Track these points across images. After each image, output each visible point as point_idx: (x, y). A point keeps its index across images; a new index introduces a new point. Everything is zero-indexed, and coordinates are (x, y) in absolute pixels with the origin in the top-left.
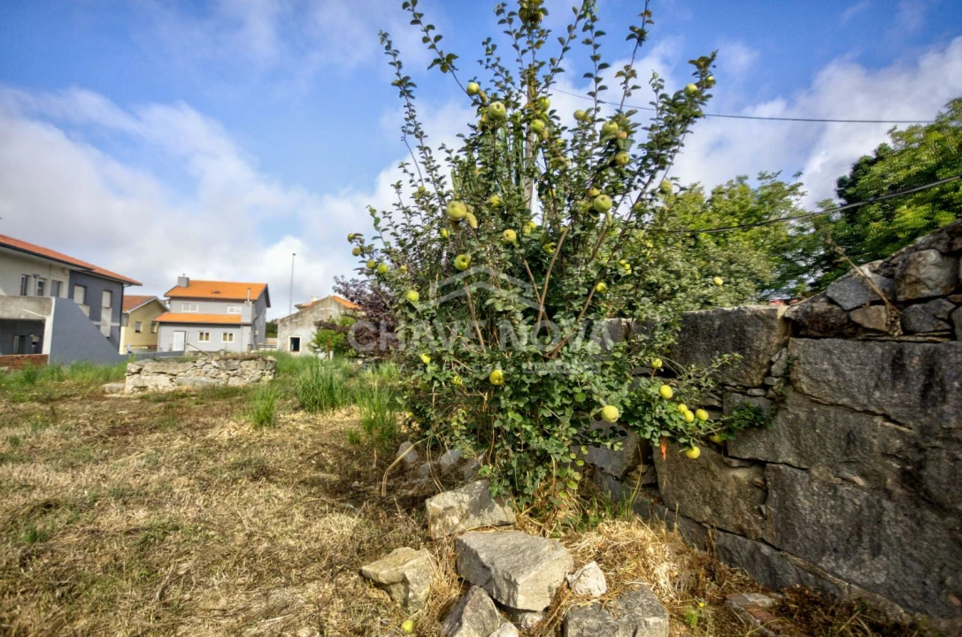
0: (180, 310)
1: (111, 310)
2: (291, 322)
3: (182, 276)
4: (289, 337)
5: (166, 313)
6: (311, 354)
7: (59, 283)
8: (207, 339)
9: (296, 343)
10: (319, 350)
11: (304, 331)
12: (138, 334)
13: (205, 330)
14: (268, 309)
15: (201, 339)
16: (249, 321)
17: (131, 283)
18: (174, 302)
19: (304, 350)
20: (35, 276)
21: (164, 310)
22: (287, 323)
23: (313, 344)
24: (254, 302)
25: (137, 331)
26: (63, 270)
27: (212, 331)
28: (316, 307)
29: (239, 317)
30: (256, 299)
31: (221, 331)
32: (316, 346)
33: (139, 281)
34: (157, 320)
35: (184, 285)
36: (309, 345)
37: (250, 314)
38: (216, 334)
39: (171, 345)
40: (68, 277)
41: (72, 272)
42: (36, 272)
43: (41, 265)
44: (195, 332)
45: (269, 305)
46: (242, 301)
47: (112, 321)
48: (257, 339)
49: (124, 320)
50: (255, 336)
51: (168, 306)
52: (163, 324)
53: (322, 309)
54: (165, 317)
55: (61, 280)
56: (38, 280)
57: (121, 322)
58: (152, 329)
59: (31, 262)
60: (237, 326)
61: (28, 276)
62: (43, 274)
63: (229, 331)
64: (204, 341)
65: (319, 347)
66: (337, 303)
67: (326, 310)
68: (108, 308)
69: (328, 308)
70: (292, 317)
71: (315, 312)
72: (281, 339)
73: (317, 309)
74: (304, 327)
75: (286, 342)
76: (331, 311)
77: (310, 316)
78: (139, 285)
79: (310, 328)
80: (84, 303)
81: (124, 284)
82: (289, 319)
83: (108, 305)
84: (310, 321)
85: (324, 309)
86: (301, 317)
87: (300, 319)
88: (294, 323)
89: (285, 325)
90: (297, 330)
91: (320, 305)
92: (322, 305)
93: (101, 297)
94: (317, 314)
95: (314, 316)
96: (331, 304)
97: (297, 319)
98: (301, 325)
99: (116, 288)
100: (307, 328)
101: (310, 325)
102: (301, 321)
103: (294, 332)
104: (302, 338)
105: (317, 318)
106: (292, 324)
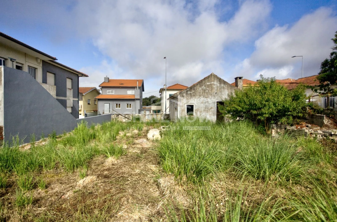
1: (72, 90)
2: (187, 94)
3: (106, 77)
4: (186, 104)
5: (100, 95)
7: (35, 69)
8: (119, 107)
11: (196, 100)
12: (89, 105)
13: (118, 103)
14: (143, 92)
15: (117, 107)
17: (83, 75)
18: (104, 89)
21: (99, 93)
22: (184, 95)
26: (37, 59)
27: (122, 103)
28: (204, 82)
29: (134, 95)
30: (141, 86)
33: (87, 74)
34: (96, 98)
35: (107, 81)
37: (139, 94)
38: (124, 104)
39: (104, 110)
40: (41, 65)
41: (44, 61)
42: (13, 57)
46: (134, 87)
47: (74, 97)
49: (80, 96)
51: (101, 92)
52: (99, 100)
53: (208, 84)
54: (100, 97)
57: (78, 98)
58: (95, 102)
60: (133, 100)
61: (6, 59)
62: (20, 60)
63: (129, 103)
64: (118, 108)
66: (218, 79)
67: (210, 84)
68: (70, 89)
69: (212, 83)
70: (188, 90)
71: (204, 86)
72: (180, 106)
73: (205, 83)
74: (197, 97)
75: (184, 108)
76: (214, 85)
77: (200, 89)
78: (87, 76)
79: (200, 98)
80: (55, 85)
81: (78, 75)
82: (185, 91)
83: (70, 88)
84: (200, 93)
85: (210, 83)
86: (194, 90)
87: (193, 91)
88: (189, 94)
89: (183, 96)
90: (191, 99)
91: (207, 80)
92: (208, 80)
93: (66, 82)
94: (204, 87)
95: (202, 89)
96: (214, 80)
97: (191, 91)
98: (194, 95)
99: (74, 78)
100: (198, 98)
101: (200, 96)
102: (194, 93)
103: (189, 101)
104: (195, 106)
105: (205, 90)
106: (188, 95)
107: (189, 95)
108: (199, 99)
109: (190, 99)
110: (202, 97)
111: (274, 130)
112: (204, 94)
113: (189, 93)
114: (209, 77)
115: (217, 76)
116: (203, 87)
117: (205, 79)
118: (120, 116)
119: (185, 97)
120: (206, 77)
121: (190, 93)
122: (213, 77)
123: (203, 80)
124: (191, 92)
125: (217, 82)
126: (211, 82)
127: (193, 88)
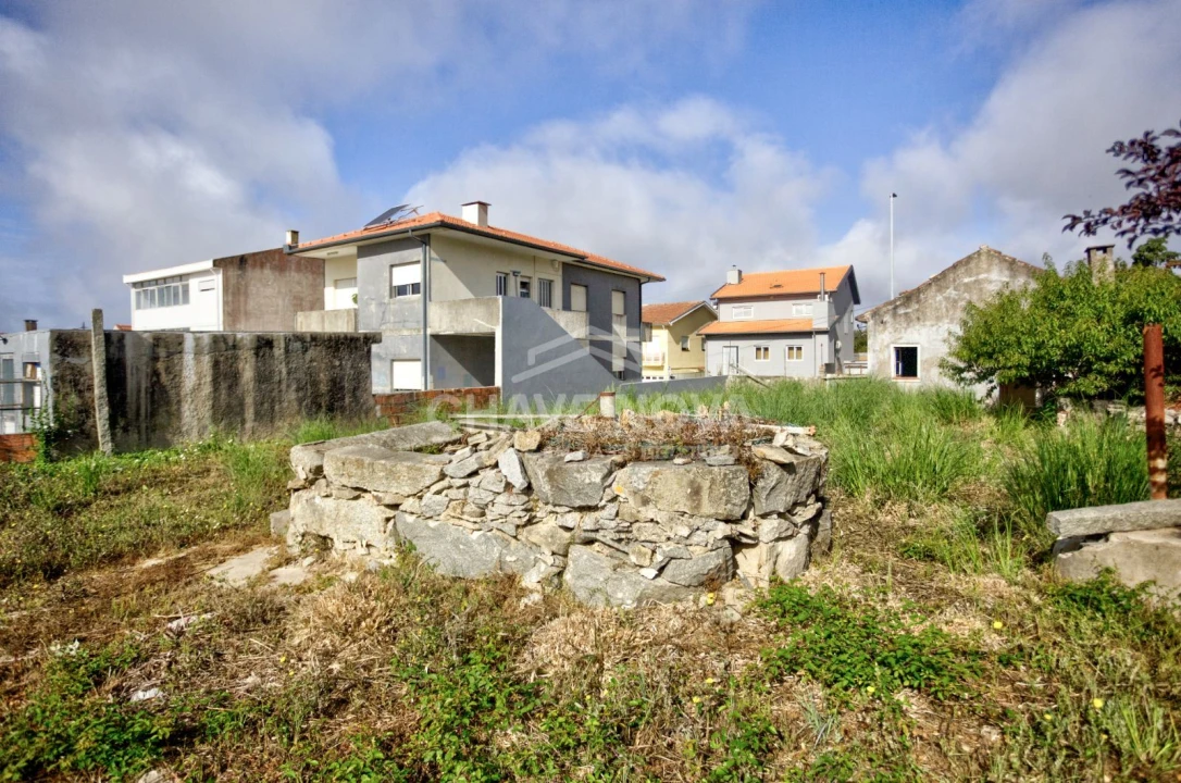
0: (731, 317)
1: (625, 318)
2: (895, 315)
4: (892, 346)
5: (715, 323)
6: (949, 384)
7: (551, 282)
8: (765, 356)
9: (908, 360)
10: (968, 375)
11: (924, 331)
12: (685, 353)
13: (762, 343)
14: (856, 307)
15: (757, 357)
16: (825, 326)
17: (650, 278)
18: (722, 306)
19: (930, 376)
20: (515, 274)
21: (712, 318)
22: (887, 318)
23: (953, 360)
24: (831, 294)
25: (684, 349)
26: (553, 263)
27: (774, 345)
28: (951, 275)
29: (810, 320)
30: (835, 289)
31: (784, 343)
32: (962, 365)
33: (661, 275)
34: (700, 332)
35: (736, 280)
36: (942, 365)
37: (826, 315)
38: (778, 347)
39: (721, 366)
40: (560, 272)
41: (565, 265)
42: (517, 268)
43: (522, 257)
44: (747, 347)
45: (857, 301)
46: (812, 295)
47: (629, 335)
48: (840, 355)
50: (837, 351)
51: (717, 312)
52: (710, 337)
53: (966, 280)
54: (711, 328)
55: (551, 278)
56: (519, 280)
57: (640, 335)
58: (702, 345)
59: (509, 255)
60: (808, 334)
61: (507, 274)
62: (526, 271)
63: (798, 342)
64: (761, 361)
65: (969, 368)
66: (1006, 261)
67: (975, 281)
68: (621, 316)
69: (982, 276)
70: (898, 303)
71: (952, 288)
72: (874, 351)
73: (954, 280)
74: (928, 323)
75: (886, 357)
76: (991, 282)
77: (939, 298)
78: (663, 280)
79: (940, 324)
80: (587, 310)
81: (639, 280)
82: (890, 307)
83: (621, 312)
84: (937, 309)
85: (973, 279)
86: (918, 302)
87: (917, 306)
88: (900, 315)
89: (882, 322)
90: (909, 330)
91: (962, 270)
92: (966, 270)
93: (611, 300)
94: (954, 292)
95: (947, 299)
96: (990, 265)
97: (907, 307)
98: (918, 319)
99: (631, 288)
100: (932, 326)
101: (938, 319)
102: (918, 310)
103: (903, 335)
104: (923, 348)
105: (955, 301)
106: (898, 319)
107: (903, 319)
108: (935, 328)
109: (906, 329)
110: (947, 321)
111: (1064, 415)
112: (951, 313)
113: (901, 311)
114: (969, 259)
115: (1000, 253)
116: (951, 292)
117: (955, 267)
118: (750, 381)
119: (888, 325)
120: (959, 259)
121: (906, 314)
122: (983, 258)
123: (948, 269)
124: (909, 310)
125: (1001, 271)
126: (978, 274)
127: (914, 298)
